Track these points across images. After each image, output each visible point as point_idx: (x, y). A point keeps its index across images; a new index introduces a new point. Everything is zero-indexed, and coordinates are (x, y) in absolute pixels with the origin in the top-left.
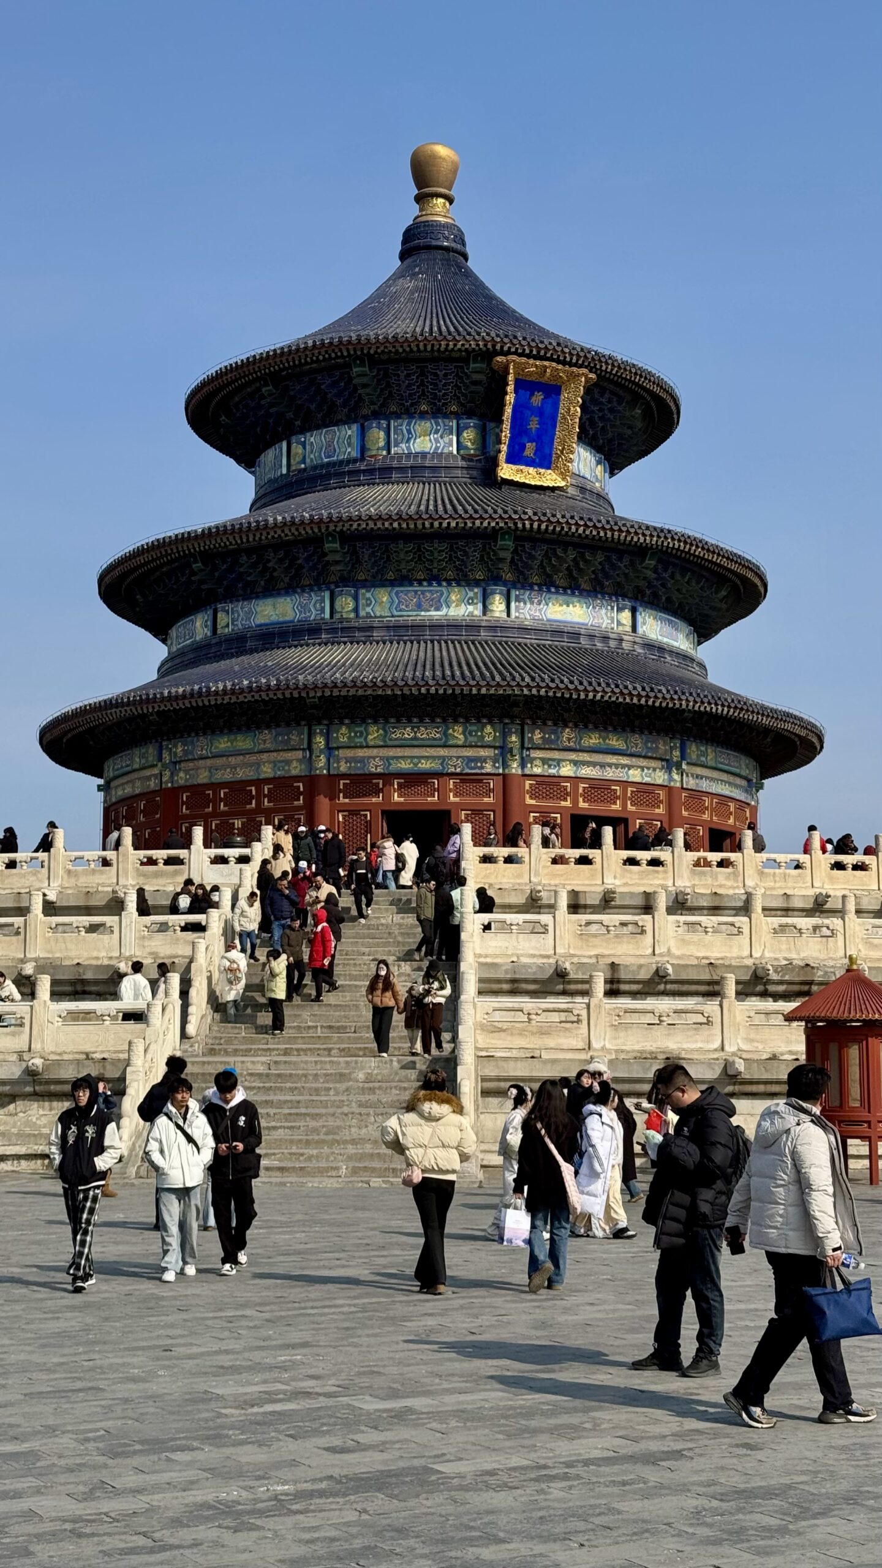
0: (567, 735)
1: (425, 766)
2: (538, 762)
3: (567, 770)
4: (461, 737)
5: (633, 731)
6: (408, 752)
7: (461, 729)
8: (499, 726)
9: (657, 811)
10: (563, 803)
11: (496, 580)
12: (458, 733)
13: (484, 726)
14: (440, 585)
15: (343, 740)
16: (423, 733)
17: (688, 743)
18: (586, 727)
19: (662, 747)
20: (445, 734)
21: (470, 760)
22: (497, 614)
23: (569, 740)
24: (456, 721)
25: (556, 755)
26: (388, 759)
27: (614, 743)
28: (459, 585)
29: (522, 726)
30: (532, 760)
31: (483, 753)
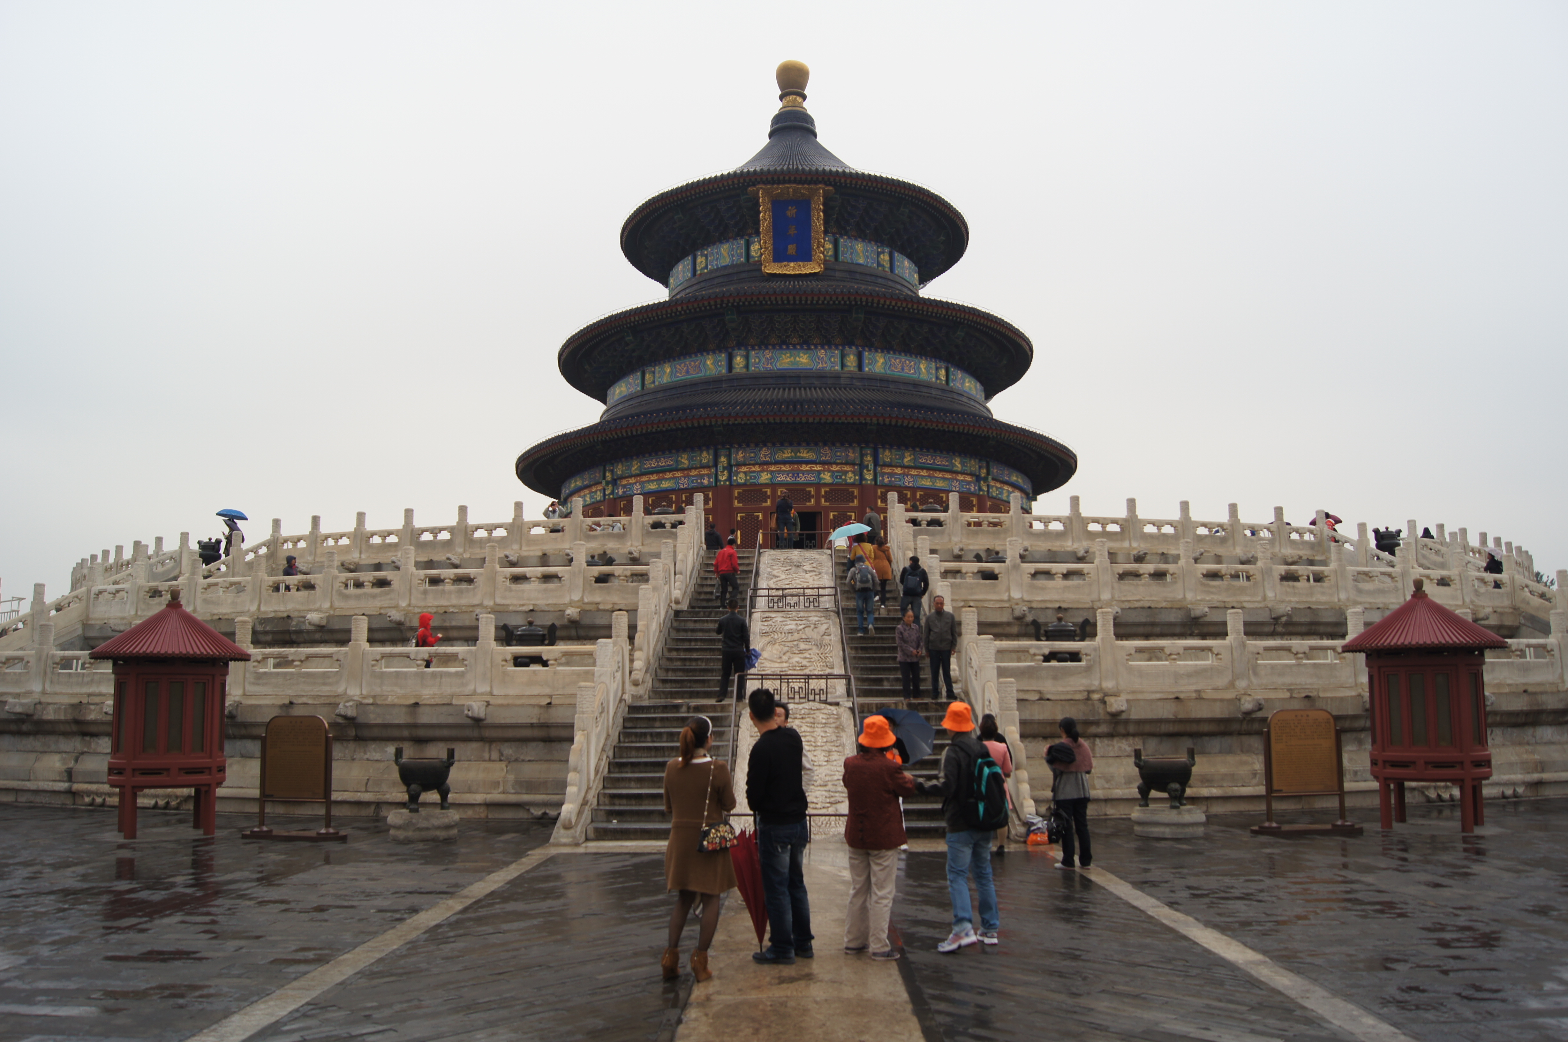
0: (764, 454)
1: (665, 485)
2: (742, 475)
3: (765, 478)
4: (686, 462)
5: (825, 444)
6: (654, 477)
7: (686, 456)
8: (711, 452)
9: (851, 504)
10: (764, 504)
11: (739, 345)
13: (702, 452)
14: (702, 355)
15: (619, 473)
16: (663, 463)
17: (881, 451)
18: (782, 445)
19: (851, 455)
20: (677, 461)
22: (738, 370)
23: (765, 456)
24: (684, 450)
27: (805, 455)
28: (714, 353)
29: (729, 449)
30: (737, 473)
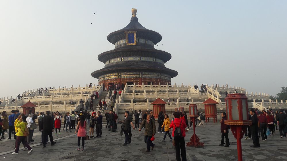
12: (114, 74)
21: (116, 77)
25: (124, 75)
26: (108, 78)
31: (117, 76)
